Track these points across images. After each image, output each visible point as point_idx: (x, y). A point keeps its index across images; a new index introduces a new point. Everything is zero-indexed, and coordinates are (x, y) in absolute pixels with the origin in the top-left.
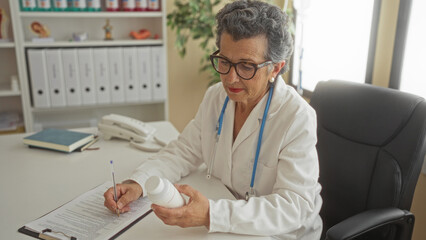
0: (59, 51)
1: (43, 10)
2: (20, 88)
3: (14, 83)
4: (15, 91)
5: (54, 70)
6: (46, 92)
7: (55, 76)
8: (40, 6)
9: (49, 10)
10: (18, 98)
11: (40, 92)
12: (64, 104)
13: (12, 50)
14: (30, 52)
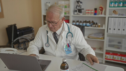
0: (117, 18)
1: (115, 7)
2: (105, 27)
3: (104, 26)
4: (103, 28)
5: (115, 23)
6: (112, 29)
7: (115, 25)
8: (114, 6)
9: (117, 7)
10: (104, 30)
11: (110, 29)
12: (120, 33)
13: (105, 18)
14: (110, 18)
